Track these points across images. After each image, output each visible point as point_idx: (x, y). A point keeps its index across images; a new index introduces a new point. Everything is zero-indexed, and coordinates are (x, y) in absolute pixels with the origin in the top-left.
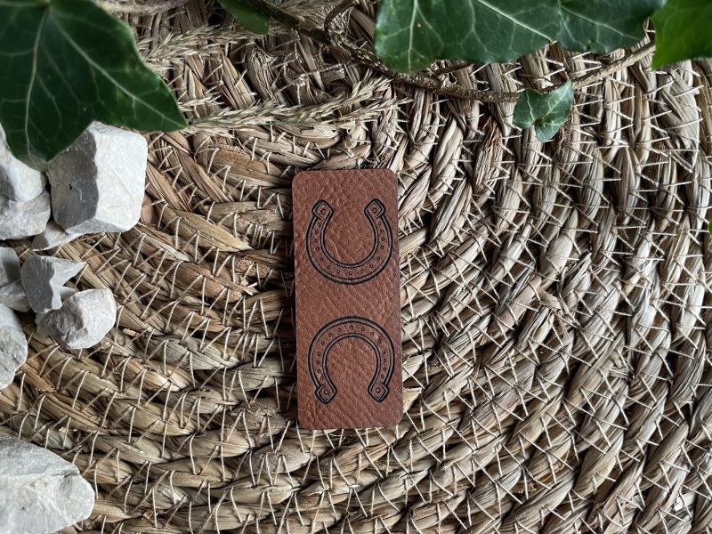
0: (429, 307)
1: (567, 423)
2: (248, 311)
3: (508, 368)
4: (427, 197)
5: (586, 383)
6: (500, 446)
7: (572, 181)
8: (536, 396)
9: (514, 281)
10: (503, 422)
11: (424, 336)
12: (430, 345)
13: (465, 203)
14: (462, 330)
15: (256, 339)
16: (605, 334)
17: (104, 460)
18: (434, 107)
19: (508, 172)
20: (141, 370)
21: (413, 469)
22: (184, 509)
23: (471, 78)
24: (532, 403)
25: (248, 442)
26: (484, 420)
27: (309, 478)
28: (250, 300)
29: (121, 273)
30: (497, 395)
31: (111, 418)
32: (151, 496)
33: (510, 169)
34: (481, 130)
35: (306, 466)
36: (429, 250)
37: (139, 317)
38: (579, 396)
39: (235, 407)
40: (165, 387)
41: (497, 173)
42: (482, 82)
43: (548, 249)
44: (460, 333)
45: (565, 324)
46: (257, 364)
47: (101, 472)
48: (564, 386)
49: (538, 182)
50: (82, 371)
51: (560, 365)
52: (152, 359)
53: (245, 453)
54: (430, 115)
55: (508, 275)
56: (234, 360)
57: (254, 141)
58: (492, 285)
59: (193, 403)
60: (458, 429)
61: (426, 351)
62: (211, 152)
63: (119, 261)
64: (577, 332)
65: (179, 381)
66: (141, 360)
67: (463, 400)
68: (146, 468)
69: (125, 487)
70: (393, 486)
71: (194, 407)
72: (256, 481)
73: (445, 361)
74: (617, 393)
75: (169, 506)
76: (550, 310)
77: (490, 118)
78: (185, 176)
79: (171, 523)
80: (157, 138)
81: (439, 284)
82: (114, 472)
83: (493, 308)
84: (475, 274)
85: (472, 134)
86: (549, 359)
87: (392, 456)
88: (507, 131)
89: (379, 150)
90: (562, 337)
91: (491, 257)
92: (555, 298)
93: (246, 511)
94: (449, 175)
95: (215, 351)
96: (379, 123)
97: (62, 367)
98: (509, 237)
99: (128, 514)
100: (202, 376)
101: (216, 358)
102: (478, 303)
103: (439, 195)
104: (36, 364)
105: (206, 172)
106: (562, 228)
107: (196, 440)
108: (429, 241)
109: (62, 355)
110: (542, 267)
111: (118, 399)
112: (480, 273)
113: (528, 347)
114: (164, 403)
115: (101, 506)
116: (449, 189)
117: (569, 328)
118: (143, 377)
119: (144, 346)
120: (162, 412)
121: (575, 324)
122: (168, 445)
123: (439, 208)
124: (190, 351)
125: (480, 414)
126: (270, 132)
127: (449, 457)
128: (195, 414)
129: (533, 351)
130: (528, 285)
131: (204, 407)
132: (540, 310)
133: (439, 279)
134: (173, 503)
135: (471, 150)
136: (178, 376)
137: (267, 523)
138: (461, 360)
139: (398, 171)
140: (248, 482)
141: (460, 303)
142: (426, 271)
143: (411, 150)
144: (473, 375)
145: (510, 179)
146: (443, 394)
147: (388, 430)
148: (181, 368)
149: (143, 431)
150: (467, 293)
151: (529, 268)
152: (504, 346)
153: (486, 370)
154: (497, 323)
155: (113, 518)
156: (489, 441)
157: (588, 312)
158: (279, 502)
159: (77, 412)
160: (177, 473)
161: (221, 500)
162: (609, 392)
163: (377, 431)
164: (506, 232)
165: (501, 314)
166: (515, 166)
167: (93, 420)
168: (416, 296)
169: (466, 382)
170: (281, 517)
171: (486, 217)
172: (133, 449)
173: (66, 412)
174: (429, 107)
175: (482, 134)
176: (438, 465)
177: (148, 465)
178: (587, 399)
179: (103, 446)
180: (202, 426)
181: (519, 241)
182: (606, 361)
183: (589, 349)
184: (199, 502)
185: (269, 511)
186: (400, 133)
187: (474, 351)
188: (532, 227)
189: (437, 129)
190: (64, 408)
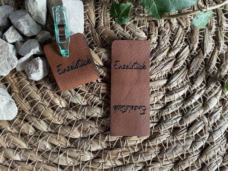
0: (160, 107)
1: (197, 166)
2: (97, 87)
3: (183, 139)
4: (171, 68)
5: (209, 153)
6: (171, 167)
7: (223, 79)
8: (190, 152)
9: (194, 108)
10: (175, 158)
11: (156, 117)
12: (157, 121)
13: (184, 75)
14: (170, 119)
15: (96, 98)
16: (220, 137)
17: (27, 124)
18: (183, 39)
19: (202, 69)
20: (52, 95)
21: (137, 165)
22: (49, 152)
23: (198, 33)
24: (188, 155)
25: (81, 135)
26: (169, 155)
27: (98, 155)
28: (99, 84)
30: (176, 147)
31: (35, 109)
32: (39, 143)
33: (203, 68)
34: (197, 52)
35: (98, 151)
36: (167, 87)
38: (205, 157)
39: (81, 120)
40: (58, 104)
41: (198, 68)
42: (202, 36)
43: (209, 100)
44: (169, 120)
45: (208, 129)
46: (93, 107)
47: (24, 128)
48: (201, 152)
49: (211, 75)
50: (31, 89)
51: (201, 144)
52: (57, 93)
53: (78, 138)
54: (181, 41)
55: (192, 105)
56: (85, 103)
57: (118, 30)
58: (185, 107)
59: (66, 114)
60: (158, 155)
61: (155, 122)
62: (102, 29)
64: (211, 134)
65: (64, 104)
66: (53, 92)
67: (163, 145)
68: (40, 132)
69: (30, 136)
70: (128, 169)
71: (66, 115)
72: (79, 150)
73: (161, 128)
74: (218, 160)
75: (44, 149)
76: (204, 122)
77: (201, 49)
78: (91, 34)
79: (42, 156)
81: (167, 100)
82: (29, 129)
83: (183, 115)
84: (180, 101)
85: (193, 52)
86: (198, 140)
87: (131, 158)
89: (160, 47)
90: (205, 133)
91: (188, 97)
92: (206, 119)
93: (71, 160)
94: (181, 63)
95: (80, 97)
96: (163, 38)
97: (24, 86)
98: (196, 91)
99: (28, 147)
100: (72, 105)
101: (80, 100)
102: (179, 111)
103: (176, 69)
104: (16, 81)
105: (98, 35)
106: (215, 94)
107: (62, 127)
108: (168, 83)
109: (26, 81)
110: (205, 106)
111: (40, 103)
112: (182, 101)
113: (192, 133)
114: (55, 111)
116: (180, 68)
117: (208, 131)
118: (52, 98)
119: (56, 87)
120: (54, 113)
121: (211, 130)
122: (52, 126)
123: (175, 73)
124: (72, 94)
125: (168, 152)
126: (124, 29)
127: (152, 165)
128: (65, 118)
129: (194, 135)
130: (199, 110)
131: (69, 116)
132: (200, 121)
133: (167, 98)
134: (45, 148)
135: (191, 57)
136: (64, 102)
137: (77, 168)
138: (166, 130)
139: (164, 56)
140: (75, 150)
141: (172, 109)
142: (163, 94)
143: (171, 50)
144: (169, 137)
145: (202, 71)
146: (157, 140)
147: (132, 147)
148: (66, 100)
149: (45, 118)
150: (176, 106)
151: (200, 105)
152: (183, 130)
153: (174, 137)
154: (183, 121)
155: (22, 146)
156: (168, 164)
157: (217, 127)
158: (84, 161)
159: (24, 103)
160: (51, 137)
161: (63, 153)
162: (216, 159)
163: (128, 146)
164: (196, 89)
165: (186, 118)
166: (205, 67)
167: (28, 108)
168: (157, 101)
169: (166, 139)
170: (83, 167)
171: (190, 82)
172: (39, 123)
173: (20, 101)
174: (181, 38)
175: (197, 53)
176: (147, 166)
177: (42, 131)
178: (208, 159)
179: (28, 118)
180: (66, 123)
181: (199, 94)
182: (218, 147)
183: (213, 141)
184: (55, 151)
185: (79, 163)
186: (169, 44)
187: (172, 128)
188: (205, 91)
189: (182, 46)
190: (20, 100)
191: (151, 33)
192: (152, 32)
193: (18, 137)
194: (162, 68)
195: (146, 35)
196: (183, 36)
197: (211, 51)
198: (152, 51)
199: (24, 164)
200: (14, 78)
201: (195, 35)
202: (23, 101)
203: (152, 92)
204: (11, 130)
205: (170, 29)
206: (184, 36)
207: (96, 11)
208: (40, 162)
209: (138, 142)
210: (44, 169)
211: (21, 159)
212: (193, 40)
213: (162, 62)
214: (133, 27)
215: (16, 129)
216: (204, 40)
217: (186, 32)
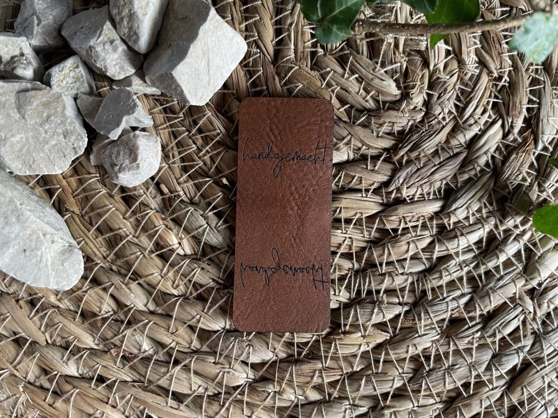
0: (421, 268)
1: (499, 412)
3: (470, 346)
4: (455, 175)
5: (530, 383)
6: (438, 411)
8: (484, 379)
9: (502, 274)
10: (448, 391)
11: (409, 291)
12: (410, 301)
13: (485, 192)
14: (444, 299)
17: (98, 289)
18: (488, 102)
19: (529, 180)
20: (160, 224)
21: (357, 402)
22: (147, 360)
23: (526, 91)
24: (480, 384)
25: (225, 323)
26: (434, 383)
27: (265, 374)
29: (175, 138)
30: (453, 365)
31: (118, 256)
32: (124, 336)
33: (531, 178)
34: (520, 137)
35: (266, 363)
36: (441, 219)
37: (177, 180)
38: (520, 393)
40: (174, 247)
41: (521, 177)
42: (535, 99)
43: (539, 257)
44: (441, 300)
45: (531, 327)
47: (91, 299)
48: (510, 379)
50: (111, 206)
51: (513, 361)
52: (173, 220)
53: (218, 331)
54: (483, 108)
55: (499, 266)
57: (330, 72)
58: (482, 270)
59: (193, 270)
60: (408, 382)
61: (406, 304)
62: (290, 68)
63: (179, 127)
64: (538, 338)
65: (187, 247)
66: (163, 216)
67: (423, 359)
68: (129, 310)
69: (104, 320)
70: (335, 410)
71: (193, 273)
72: (219, 359)
73: (420, 319)
74: (550, 401)
75: (136, 351)
76: (523, 310)
77: (530, 130)
78: (262, 78)
79: (131, 367)
80: (252, 39)
81: (439, 251)
82: (101, 303)
83: (475, 289)
84: (470, 256)
85: (511, 137)
86: (508, 352)
87: (343, 384)
88: (540, 146)
89: (431, 119)
91: (490, 246)
92: (530, 302)
93: (200, 382)
94: (481, 163)
96: (439, 97)
97: (93, 198)
98: (511, 235)
99: (97, 345)
100: (209, 250)
102: (465, 278)
103: (466, 176)
104: (74, 185)
105: (280, 83)
107: (183, 303)
108: (443, 212)
109: (99, 186)
110: (528, 272)
111: (130, 242)
112: (475, 257)
113: (494, 335)
114: (168, 262)
115: (77, 328)
116: (476, 175)
117: (532, 331)
118: (160, 231)
119: (171, 206)
120: (164, 266)
121: (538, 330)
122: (157, 298)
123: (462, 187)
124: (209, 225)
125: (433, 377)
126: (346, 70)
127: (392, 404)
128: (190, 281)
129: (497, 339)
130: (513, 281)
131: (200, 277)
132: (515, 306)
133: (439, 247)
134: (140, 350)
135: (506, 150)
136: (187, 242)
137: (213, 400)
138: (433, 324)
139: (440, 143)
140: (211, 357)
141: (450, 274)
142: (431, 236)
143: (456, 130)
144: (438, 340)
145: (529, 186)
146: (408, 346)
147: (349, 359)
148: (194, 237)
149: (141, 278)
150: (459, 268)
151: (518, 268)
152: (473, 326)
153: (451, 340)
154: (475, 304)
155: (83, 343)
156: (430, 403)
157: (553, 324)
158: (232, 385)
159: (92, 239)
160: (155, 325)
161: (183, 364)
162: (544, 398)
163: (339, 357)
164: (510, 230)
165: (482, 298)
166: (537, 177)
167: (102, 252)
168: (415, 254)
169: (430, 344)
170: (228, 399)
171: (497, 211)
172: (127, 290)
173: (83, 235)
174: (485, 101)
175: (520, 140)
176: (379, 407)
177: (132, 308)
178: (525, 396)
179: (102, 277)
180: (191, 294)
181: (519, 242)
182: (552, 371)
183: (543, 355)
184: (162, 359)
185: (220, 391)
186: (453, 113)
187: (447, 320)
188: (532, 234)
189: (484, 121)
190: (82, 231)
191: (411, 84)
192: (414, 81)
193: (75, 319)
194: (433, 173)
195: (399, 87)
196: (490, 96)
197: (554, 139)
198: (410, 129)
199: (88, 385)
200: (70, 177)
201: (519, 97)
202: (89, 234)
203: (404, 229)
204: (58, 303)
205: (459, 76)
206: (493, 95)
207: (276, 21)
208: (126, 382)
209: (363, 349)
210: (136, 399)
211: (80, 372)
212: (513, 106)
213: (433, 157)
214: (368, 67)
215: (70, 300)
216: (539, 109)
217: (497, 86)
